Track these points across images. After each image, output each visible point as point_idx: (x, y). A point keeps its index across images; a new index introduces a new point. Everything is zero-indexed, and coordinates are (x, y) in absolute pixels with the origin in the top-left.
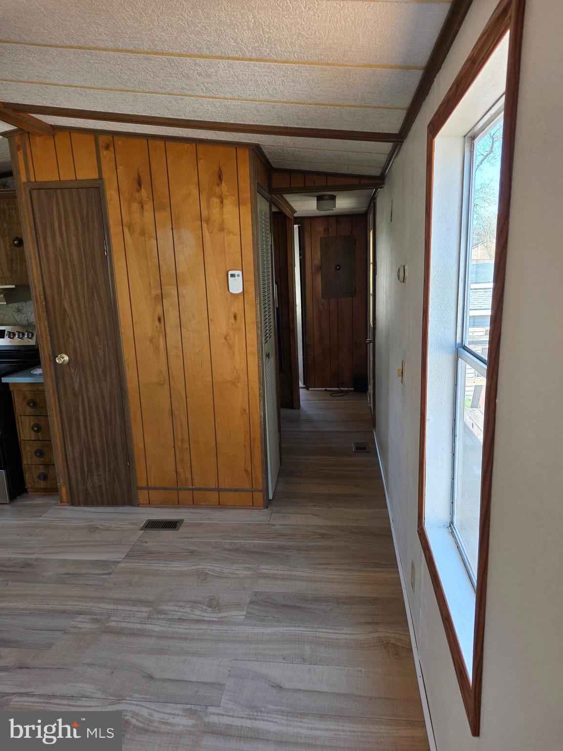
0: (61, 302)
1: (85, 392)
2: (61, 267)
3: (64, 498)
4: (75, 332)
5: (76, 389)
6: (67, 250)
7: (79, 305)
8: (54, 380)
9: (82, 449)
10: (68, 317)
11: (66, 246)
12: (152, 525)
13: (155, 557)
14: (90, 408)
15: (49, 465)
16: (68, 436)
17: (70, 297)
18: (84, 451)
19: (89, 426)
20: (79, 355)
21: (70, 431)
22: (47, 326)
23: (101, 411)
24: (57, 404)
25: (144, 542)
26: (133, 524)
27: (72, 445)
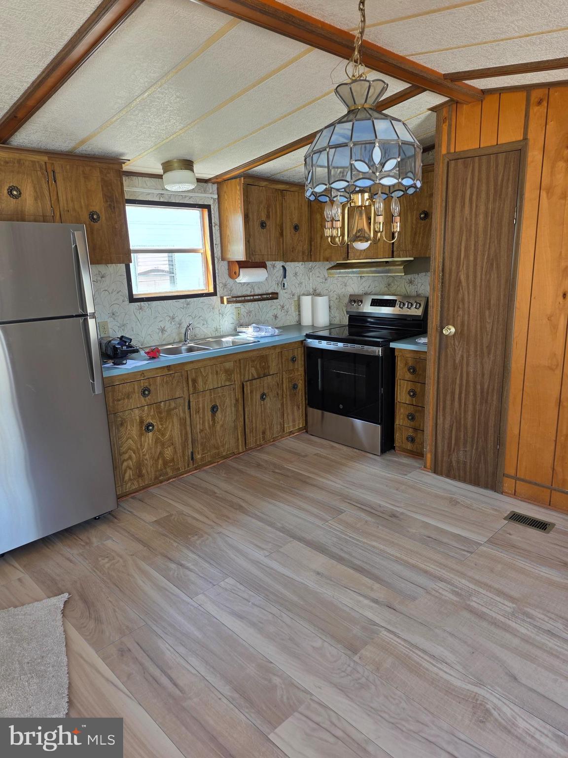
0: (458, 273)
1: (465, 366)
2: (464, 238)
3: (428, 464)
4: (466, 306)
5: (457, 362)
6: (473, 221)
7: (475, 277)
8: (437, 350)
9: (453, 421)
10: (462, 289)
11: (474, 216)
12: (516, 518)
13: (520, 553)
14: (468, 382)
15: (418, 430)
16: (441, 407)
17: (468, 269)
18: (455, 424)
19: (463, 401)
20: (466, 328)
21: (444, 402)
22: (440, 297)
23: (479, 387)
24: (436, 374)
25: (508, 533)
26: (496, 510)
27: (444, 415)
